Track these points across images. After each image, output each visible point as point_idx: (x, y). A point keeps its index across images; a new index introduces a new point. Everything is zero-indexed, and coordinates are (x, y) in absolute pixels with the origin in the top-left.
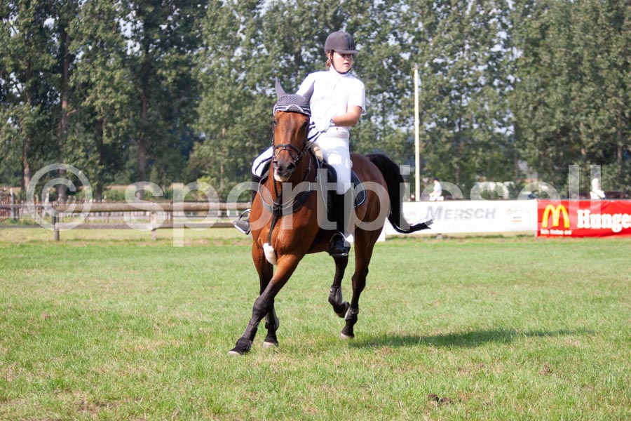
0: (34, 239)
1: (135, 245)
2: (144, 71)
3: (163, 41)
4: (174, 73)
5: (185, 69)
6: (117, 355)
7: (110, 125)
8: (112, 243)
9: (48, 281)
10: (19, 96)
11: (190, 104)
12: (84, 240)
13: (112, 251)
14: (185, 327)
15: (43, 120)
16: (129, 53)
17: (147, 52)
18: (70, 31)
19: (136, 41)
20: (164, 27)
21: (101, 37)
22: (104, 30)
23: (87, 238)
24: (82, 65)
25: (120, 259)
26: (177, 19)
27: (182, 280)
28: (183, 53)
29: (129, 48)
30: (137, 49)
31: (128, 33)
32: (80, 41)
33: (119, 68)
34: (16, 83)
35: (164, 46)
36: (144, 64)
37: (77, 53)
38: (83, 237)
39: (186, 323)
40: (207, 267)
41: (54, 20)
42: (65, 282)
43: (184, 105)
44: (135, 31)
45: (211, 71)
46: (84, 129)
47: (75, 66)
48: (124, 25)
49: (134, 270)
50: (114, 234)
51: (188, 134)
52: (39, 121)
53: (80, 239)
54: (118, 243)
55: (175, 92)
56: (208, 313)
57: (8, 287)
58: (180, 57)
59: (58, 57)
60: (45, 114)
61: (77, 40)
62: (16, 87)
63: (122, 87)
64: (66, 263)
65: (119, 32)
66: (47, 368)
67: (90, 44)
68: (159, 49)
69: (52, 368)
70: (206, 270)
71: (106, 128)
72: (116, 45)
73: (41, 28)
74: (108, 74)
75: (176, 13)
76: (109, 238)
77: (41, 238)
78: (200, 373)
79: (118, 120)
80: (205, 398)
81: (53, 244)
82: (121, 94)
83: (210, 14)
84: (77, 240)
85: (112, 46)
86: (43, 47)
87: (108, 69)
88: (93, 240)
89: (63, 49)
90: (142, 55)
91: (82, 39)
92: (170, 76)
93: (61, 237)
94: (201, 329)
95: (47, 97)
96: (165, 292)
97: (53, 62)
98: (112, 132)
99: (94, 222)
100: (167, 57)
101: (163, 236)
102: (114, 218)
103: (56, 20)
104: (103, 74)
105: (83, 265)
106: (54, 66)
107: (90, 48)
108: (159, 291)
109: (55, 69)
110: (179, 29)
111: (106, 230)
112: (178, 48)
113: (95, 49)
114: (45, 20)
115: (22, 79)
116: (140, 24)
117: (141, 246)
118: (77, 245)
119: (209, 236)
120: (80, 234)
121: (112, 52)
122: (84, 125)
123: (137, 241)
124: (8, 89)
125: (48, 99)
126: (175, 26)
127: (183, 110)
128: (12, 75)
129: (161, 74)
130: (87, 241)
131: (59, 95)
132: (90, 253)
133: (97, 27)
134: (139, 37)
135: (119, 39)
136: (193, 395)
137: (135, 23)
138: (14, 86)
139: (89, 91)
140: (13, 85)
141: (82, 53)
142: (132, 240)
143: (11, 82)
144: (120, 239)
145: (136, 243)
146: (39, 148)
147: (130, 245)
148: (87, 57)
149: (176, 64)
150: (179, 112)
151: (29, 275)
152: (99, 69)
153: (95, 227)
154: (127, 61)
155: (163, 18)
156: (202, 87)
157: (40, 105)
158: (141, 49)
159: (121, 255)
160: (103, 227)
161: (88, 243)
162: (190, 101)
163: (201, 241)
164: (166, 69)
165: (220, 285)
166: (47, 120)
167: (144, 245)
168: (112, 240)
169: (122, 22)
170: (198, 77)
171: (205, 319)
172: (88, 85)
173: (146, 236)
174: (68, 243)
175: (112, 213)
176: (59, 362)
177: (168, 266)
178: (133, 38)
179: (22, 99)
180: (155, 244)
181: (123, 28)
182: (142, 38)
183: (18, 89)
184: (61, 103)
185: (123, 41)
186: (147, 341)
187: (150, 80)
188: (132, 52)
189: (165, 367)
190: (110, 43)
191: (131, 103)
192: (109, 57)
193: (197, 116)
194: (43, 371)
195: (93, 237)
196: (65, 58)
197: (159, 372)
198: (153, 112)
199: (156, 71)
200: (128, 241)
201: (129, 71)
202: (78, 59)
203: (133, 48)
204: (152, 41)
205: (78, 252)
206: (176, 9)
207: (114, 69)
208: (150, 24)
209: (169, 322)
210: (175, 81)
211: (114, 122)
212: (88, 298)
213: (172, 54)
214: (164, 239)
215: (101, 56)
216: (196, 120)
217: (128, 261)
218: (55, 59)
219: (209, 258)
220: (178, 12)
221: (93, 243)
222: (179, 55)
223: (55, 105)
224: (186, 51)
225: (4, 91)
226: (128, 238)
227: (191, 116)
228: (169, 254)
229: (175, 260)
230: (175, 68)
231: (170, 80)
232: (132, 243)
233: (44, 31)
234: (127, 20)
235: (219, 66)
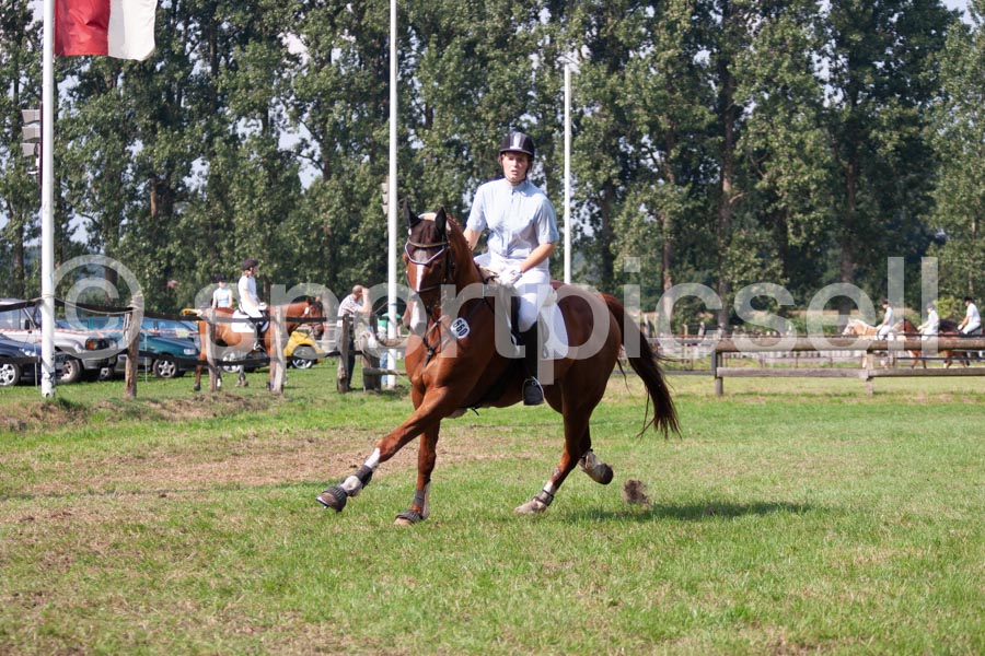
0: (683, 391)
1: (840, 402)
2: (850, 133)
3: (879, 85)
4: (895, 136)
5: (913, 130)
6: (827, 571)
7: (799, 216)
8: (804, 398)
9: (710, 458)
10: (656, 170)
11: (922, 184)
12: (761, 395)
13: (806, 411)
14: (929, 529)
15: (694, 207)
16: (826, 104)
17: (854, 104)
18: (735, 70)
19: (837, 87)
20: (880, 65)
21: (784, 81)
22: (789, 69)
23: (766, 391)
24: (754, 124)
25: (820, 423)
26: (900, 52)
27: (919, 457)
28: (911, 105)
29: (826, 97)
30: (838, 98)
31: (825, 74)
32: (751, 86)
33: (811, 128)
34: (651, 151)
35: (881, 94)
36: (850, 121)
37: (746, 105)
38: (758, 389)
39: (930, 522)
40: (954, 436)
41: (709, 52)
42: (737, 459)
43: (911, 185)
44: (835, 71)
45: (953, 134)
46: (757, 223)
47: (744, 125)
48: (819, 61)
49: (842, 440)
50: (806, 385)
51: (918, 230)
52: (687, 209)
53: (756, 393)
54: (813, 399)
55: (897, 165)
56: (962, 506)
57: (648, 466)
58: (905, 112)
59: (716, 111)
60: (697, 198)
61: (746, 85)
62: (652, 157)
63: (817, 157)
64: (736, 429)
65: (809, 72)
66: (720, 592)
67: (767, 91)
68: (873, 99)
69: (728, 591)
70: (953, 441)
71: (792, 221)
72: (807, 92)
73: (690, 66)
74: (794, 136)
75: (897, 43)
76: (799, 391)
77: (694, 391)
78: (957, 598)
79: (811, 209)
80: (968, 637)
81: (714, 399)
82: (817, 168)
83: (950, 45)
84: (750, 394)
85: (801, 94)
86: (693, 94)
87: (794, 129)
88: (775, 395)
89: (725, 97)
90: (847, 107)
91: (754, 83)
92: (889, 141)
93: (725, 390)
94: (952, 531)
95: (700, 172)
96: (893, 475)
97: (709, 118)
98: (802, 227)
99: (775, 366)
100: (884, 111)
101: (884, 389)
102: (806, 360)
103: (712, 54)
104: (787, 138)
105: (762, 432)
106: (711, 125)
107: (766, 96)
108: (883, 472)
109: (713, 129)
110: (903, 67)
111: (795, 379)
112: (902, 98)
113: (775, 99)
114: (695, 53)
115: (662, 145)
116: (842, 60)
117: (850, 404)
118: (751, 402)
119: (955, 389)
120: (753, 384)
121: (801, 103)
122: (758, 216)
123: (844, 396)
124: (638, 160)
125: (702, 176)
126: (897, 63)
127: (910, 194)
128: (645, 139)
129: (876, 137)
130: (766, 395)
131: (719, 169)
132: (773, 414)
133: (778, 65)
134: (841, 80)
135: (811, 82)
136: (949, 632)
137: (836, 58)
138: (649, 155)
139: (766, 163)
140: (646, 153)
141: (753, 105)
142: (836, 395)
143: (644, 149)
144: (817, 393)
145: (842, 398)
146: (688, 252)
147: (832, 401)
148: (762, 111)
149: (899, 123)
150: (905, 196)
151: (679, 448)
152: (782, 130)
153: (778, 375)
154: (824, 118)
155: (877, 51)
156: (939, 158)
157: (690, 185)
158: (844, 99)
159: (820, 418)
160: (792, 374)
161: (768, 399)
162: (922, 179)
163: (941, 397)
164: (883, 130)
165: (976, 464)
166: (700, 207)
167: (854, 402)
168: (805, 395)
169: (815, 57)
170: (934, 142)
171: (958, 516)
172: (765, 154)
173: (856, 388)
174: (737, 399)
175: (803, 353)
176: (739, 581)
177: (894, 435)
178: (832, 81)
179: (662, 174)
180: (872, 400)
181: (817, 66)
182: (846, 82)
183: (655, 160)
184: (721, 183)
185: (816, 85)
186: (871, 550)
187: (860, 147)
188: (832, 103)
189: (903, 588)
190: (798, 89)
191: (830, 183)
192: (796, 112)
193: (931, 202)
194: (713, 595)
195: (775, 390)
196: (728, 111)
197: (893, 596)
198: (864, 196)
199: (869, 133)
200: (829, 396)
201: (826, 131)
202: (747, 114)
203: (832, 97)
204: (862, 87)
205: (752, 410)
206: (898, 36)
207: (805, 128)
208: (858, 60)
209: (902, 521)
210: (897, 148)
211: (806, 211)
212: (774, 483)
213: (892, 107)
214: (885, 393)
215: (784, 110)
216: (931, 208)
217: (832, 427)
218: (711, 113)
219: (958, 423)
220: (900, 41)
221: (776, 399)
222: (904, 108)
223: (712, 184)
224: (914, 101)
225: (632, 163)
226: (829, 391)
227: (923, 203)
228: (894, 417)
229: (905, 426)
230: (897, 129)
231: (890, 146)
232: (837, 398)
233: (695, 70)
234: (823, 53)
235: (965, 126)
